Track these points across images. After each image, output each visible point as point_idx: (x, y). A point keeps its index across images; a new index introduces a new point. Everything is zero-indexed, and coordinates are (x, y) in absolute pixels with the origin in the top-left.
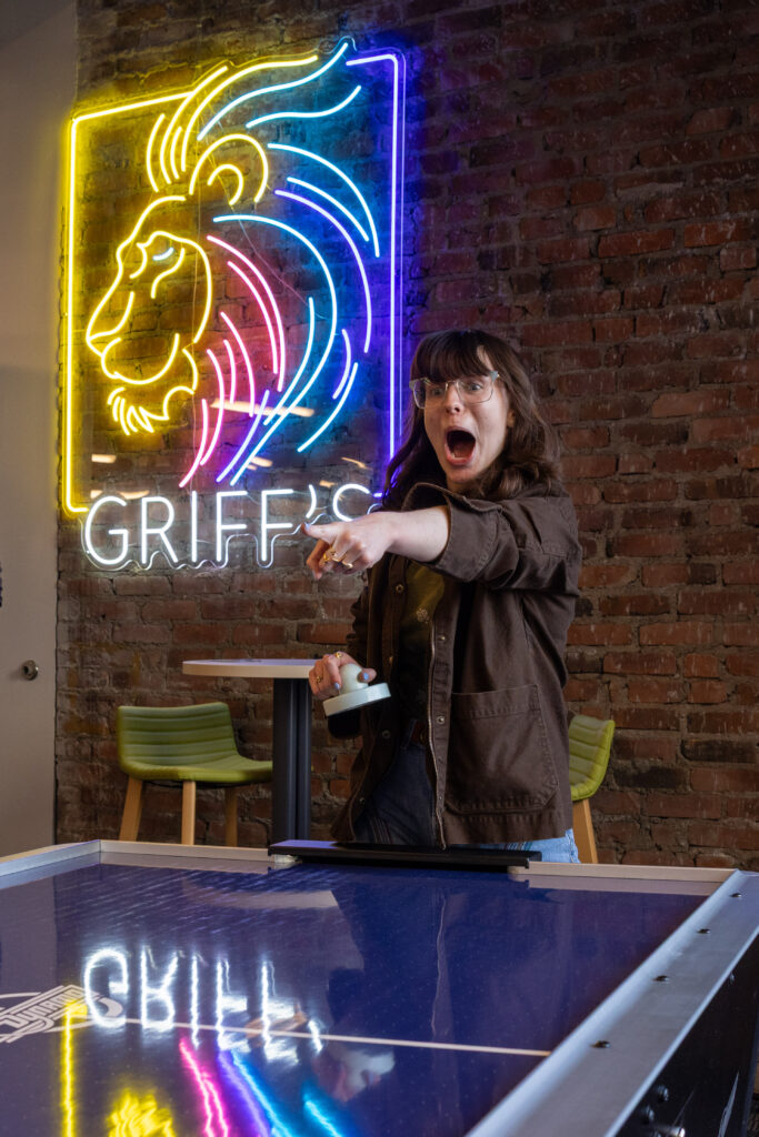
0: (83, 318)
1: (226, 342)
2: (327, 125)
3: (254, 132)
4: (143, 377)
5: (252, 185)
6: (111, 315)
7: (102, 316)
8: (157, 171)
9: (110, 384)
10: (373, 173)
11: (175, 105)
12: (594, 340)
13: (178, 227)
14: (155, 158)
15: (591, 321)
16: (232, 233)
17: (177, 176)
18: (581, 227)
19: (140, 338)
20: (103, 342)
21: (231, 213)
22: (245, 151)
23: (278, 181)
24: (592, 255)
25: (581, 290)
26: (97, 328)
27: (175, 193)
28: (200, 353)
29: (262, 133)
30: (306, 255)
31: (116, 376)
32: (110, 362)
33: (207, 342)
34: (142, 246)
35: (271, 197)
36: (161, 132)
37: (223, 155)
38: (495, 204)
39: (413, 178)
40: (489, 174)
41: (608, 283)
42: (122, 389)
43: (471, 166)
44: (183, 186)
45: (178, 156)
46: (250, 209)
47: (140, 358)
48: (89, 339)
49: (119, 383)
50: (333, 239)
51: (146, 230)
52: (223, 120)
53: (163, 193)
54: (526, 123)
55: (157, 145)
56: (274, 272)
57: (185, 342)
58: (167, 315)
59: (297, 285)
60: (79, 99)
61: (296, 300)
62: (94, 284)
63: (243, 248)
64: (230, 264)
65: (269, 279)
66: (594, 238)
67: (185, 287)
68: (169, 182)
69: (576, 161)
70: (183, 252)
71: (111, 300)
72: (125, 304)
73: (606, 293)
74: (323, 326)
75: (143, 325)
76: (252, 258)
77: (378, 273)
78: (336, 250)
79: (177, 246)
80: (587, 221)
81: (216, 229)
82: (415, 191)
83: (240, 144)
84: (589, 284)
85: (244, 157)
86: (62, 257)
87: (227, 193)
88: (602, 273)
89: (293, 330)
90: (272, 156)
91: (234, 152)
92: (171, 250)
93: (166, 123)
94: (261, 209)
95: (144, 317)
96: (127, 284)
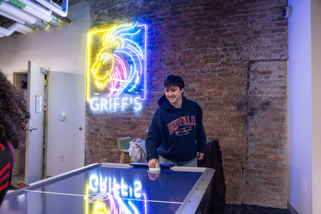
0: (91, 67)
1: (116, 73)
2: (134, 36)
3: (121, 37)
4: (101, 78)
5: (121, 46)
6: (96, 67)
7: (94, 67)
8: (104, 43)
9: (95, 79)
10: (141, 44)
11: (107, 31)
12: (179, 74)
13: (108, 52)
14: (104, 40)
15: (179, 71)
16: (117, 54)
17: (108, 44)
18: (177, 55)
19: (101, 71)
20: (95, 72)
21: (117, 50)
22: (119, 40)
23: (126, 45)
24: (179, 60)
25: (177, 66)
26: (93, 69)
27: (107, 46)
28: (111, 74)
29: (123, 37)
30: (130, 58)
31: (97, 77)
32: (96, 75)
33: (113, 72)
34: (101, 55)
35: (124, 48)
36: (105, 36)
37: (116, 41)
38: (163, 51)
39: (149, 46)
40: (162, 46)
41: (182, 64)
42: (98, 80)
43: (159, 44)
44: (109, 45)
45: (108, 40)
46: (121, 50)
47: (101, 75)
48: (92, 71)
49: (97, 79)
50: (135, 55)
51: (102, 52)
52: (116, 35)
53: (105, 46)
54: (168, 37)
55: (104, 38)
56: (125, 60)
57: (109, 72)
58: (106, 67)
59: (129, 63)
60: (90, 29)
61: (128, 66)
62: (93, 62)
63: (119, 56)
64: (117, 59)
65: (124, 62)
66: (179, 57)
67: (109, 63)
68: (106, 44)
69: (176, 44)
70: (109, 56)
71: (96, 64)
72: (98, 65)
73: (181, 66)
74: (133, 70)
75: (102, 69)
76: (121, 58)
77: (143, 61)
78: (136, 57)
79: (108, 56)
80: (178, 54)
81: (114, 53)
82: (149, 48)
83: (119, 39)
84: (178, 65)
85: (119, 41)
86: (87, 57)
87: (116, 47)
88: (181, 63)
89: (128, 71)
90: (124, 41)
91: (118, 40)
92: (107, 56)
93: (106, 34)
94: (122, 50)
95: (102, 68)
96: (99, 62)
